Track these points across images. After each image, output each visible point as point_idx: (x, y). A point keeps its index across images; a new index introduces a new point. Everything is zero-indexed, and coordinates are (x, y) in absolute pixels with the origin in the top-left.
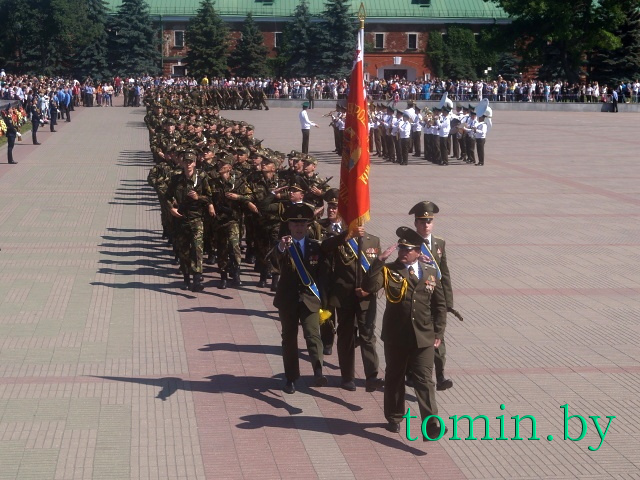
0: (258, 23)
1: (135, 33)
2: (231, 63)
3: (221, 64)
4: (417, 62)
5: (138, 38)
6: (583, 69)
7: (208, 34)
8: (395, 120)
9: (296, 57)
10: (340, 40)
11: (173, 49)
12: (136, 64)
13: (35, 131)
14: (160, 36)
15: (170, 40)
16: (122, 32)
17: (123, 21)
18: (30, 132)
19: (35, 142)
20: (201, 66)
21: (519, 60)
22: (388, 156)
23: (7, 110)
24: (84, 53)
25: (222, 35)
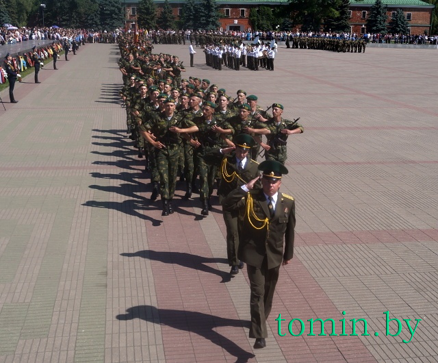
0: (170, 4)
1: (113, 8)
2: (158, 22)
3: (153, 23)
4: (245, 22)
5: (114, 11)
6: (322, 26)
7: (147, 9)
8: (234, 49)
9: (188, 20)
10: (209, 12)
11: (131, 16)
12: (113, 23)
13: (66, 54)
14: (124, 9)
15: (129, 12)
16: (107, 8)
17: (107, 3)
18: (64, 55)
19: (66, 60)
20: (144, 24)
21: (292, 21)
22: (230, 66)
23: (53, 44)
24: (89, 18)
25: (154, 9)
